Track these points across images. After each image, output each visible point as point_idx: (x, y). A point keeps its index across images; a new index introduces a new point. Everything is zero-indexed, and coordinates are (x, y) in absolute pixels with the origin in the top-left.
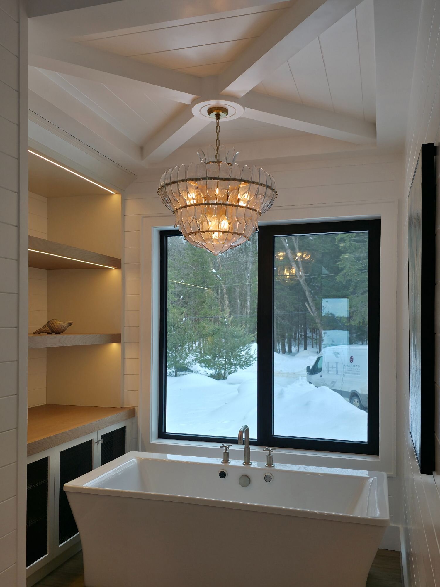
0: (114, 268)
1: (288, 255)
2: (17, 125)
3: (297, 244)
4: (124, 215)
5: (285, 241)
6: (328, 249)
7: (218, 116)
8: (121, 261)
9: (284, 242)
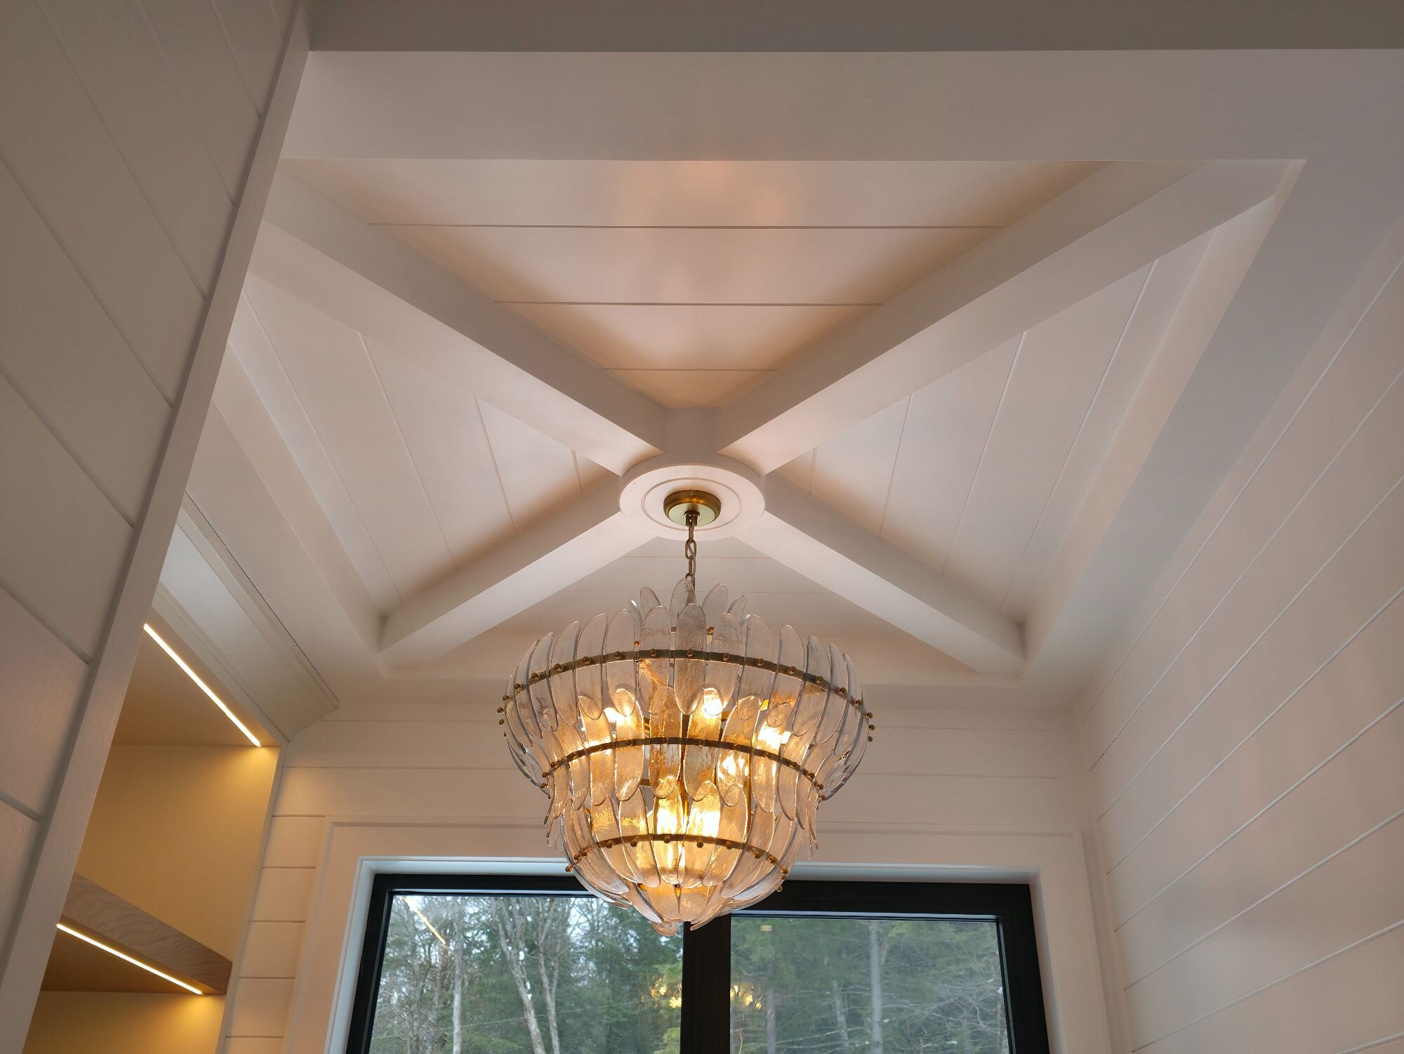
0: (198, 992)
1: (529, 1025)
2: (204, 298)
3: (553, 996)
4: (272, 815)
5: (526, 987)
6: (625, 1016)
7: (692, 517)
8: (232, 965)
9: (522, 989)
